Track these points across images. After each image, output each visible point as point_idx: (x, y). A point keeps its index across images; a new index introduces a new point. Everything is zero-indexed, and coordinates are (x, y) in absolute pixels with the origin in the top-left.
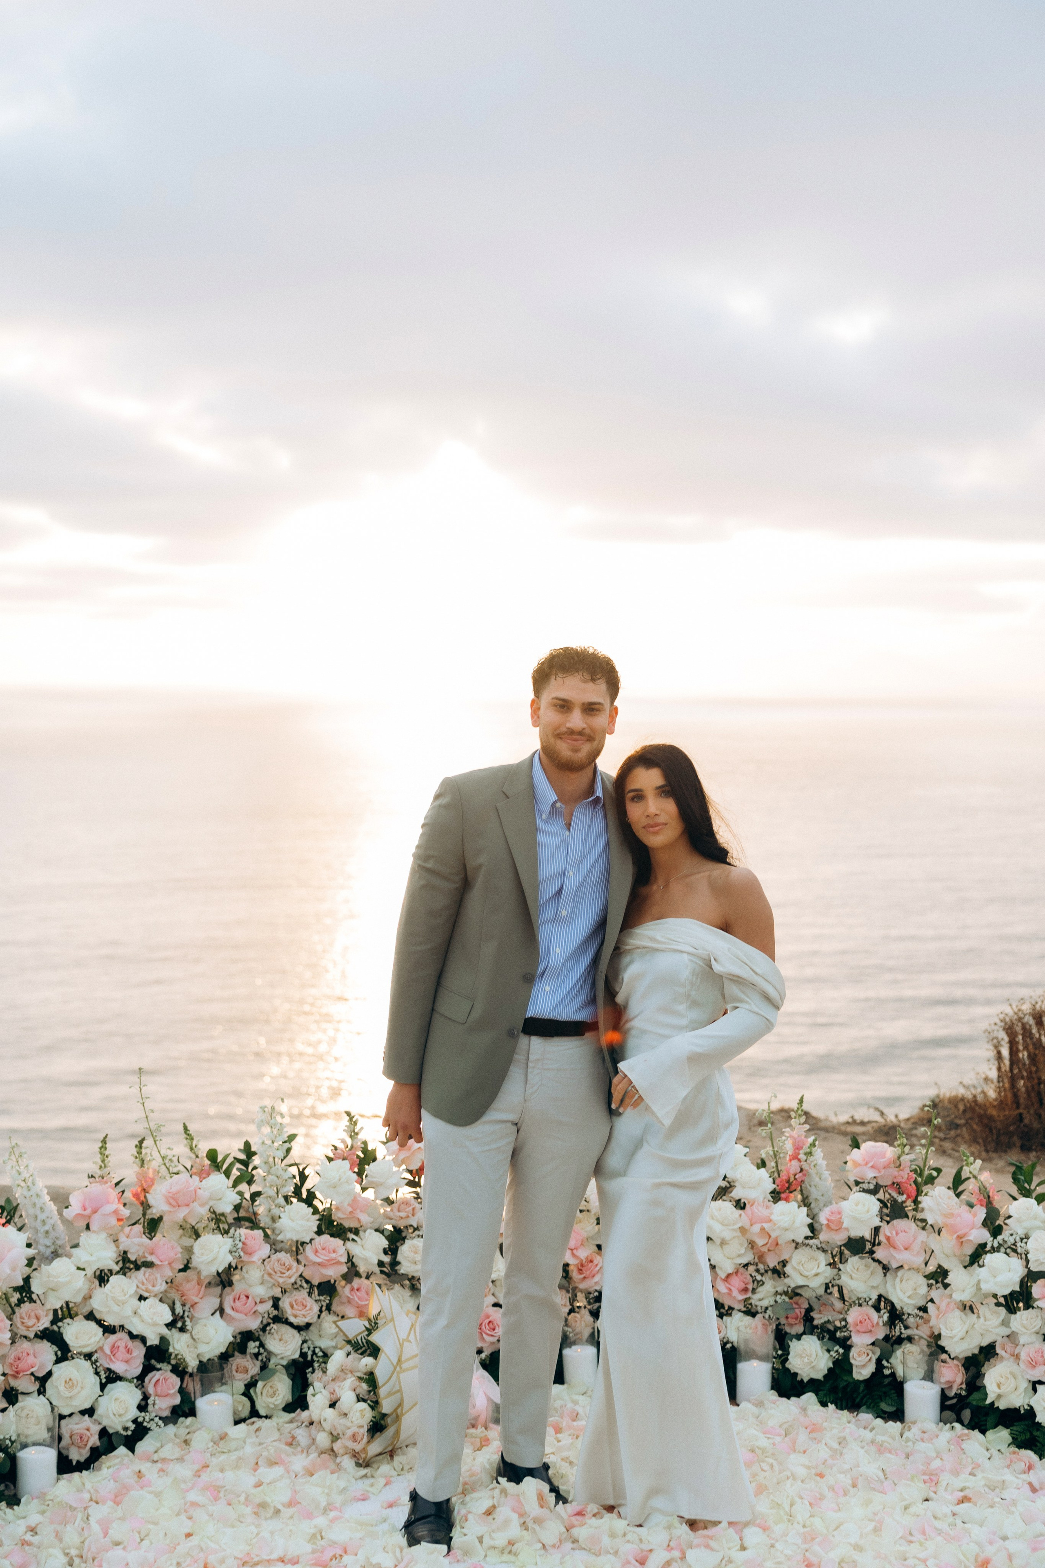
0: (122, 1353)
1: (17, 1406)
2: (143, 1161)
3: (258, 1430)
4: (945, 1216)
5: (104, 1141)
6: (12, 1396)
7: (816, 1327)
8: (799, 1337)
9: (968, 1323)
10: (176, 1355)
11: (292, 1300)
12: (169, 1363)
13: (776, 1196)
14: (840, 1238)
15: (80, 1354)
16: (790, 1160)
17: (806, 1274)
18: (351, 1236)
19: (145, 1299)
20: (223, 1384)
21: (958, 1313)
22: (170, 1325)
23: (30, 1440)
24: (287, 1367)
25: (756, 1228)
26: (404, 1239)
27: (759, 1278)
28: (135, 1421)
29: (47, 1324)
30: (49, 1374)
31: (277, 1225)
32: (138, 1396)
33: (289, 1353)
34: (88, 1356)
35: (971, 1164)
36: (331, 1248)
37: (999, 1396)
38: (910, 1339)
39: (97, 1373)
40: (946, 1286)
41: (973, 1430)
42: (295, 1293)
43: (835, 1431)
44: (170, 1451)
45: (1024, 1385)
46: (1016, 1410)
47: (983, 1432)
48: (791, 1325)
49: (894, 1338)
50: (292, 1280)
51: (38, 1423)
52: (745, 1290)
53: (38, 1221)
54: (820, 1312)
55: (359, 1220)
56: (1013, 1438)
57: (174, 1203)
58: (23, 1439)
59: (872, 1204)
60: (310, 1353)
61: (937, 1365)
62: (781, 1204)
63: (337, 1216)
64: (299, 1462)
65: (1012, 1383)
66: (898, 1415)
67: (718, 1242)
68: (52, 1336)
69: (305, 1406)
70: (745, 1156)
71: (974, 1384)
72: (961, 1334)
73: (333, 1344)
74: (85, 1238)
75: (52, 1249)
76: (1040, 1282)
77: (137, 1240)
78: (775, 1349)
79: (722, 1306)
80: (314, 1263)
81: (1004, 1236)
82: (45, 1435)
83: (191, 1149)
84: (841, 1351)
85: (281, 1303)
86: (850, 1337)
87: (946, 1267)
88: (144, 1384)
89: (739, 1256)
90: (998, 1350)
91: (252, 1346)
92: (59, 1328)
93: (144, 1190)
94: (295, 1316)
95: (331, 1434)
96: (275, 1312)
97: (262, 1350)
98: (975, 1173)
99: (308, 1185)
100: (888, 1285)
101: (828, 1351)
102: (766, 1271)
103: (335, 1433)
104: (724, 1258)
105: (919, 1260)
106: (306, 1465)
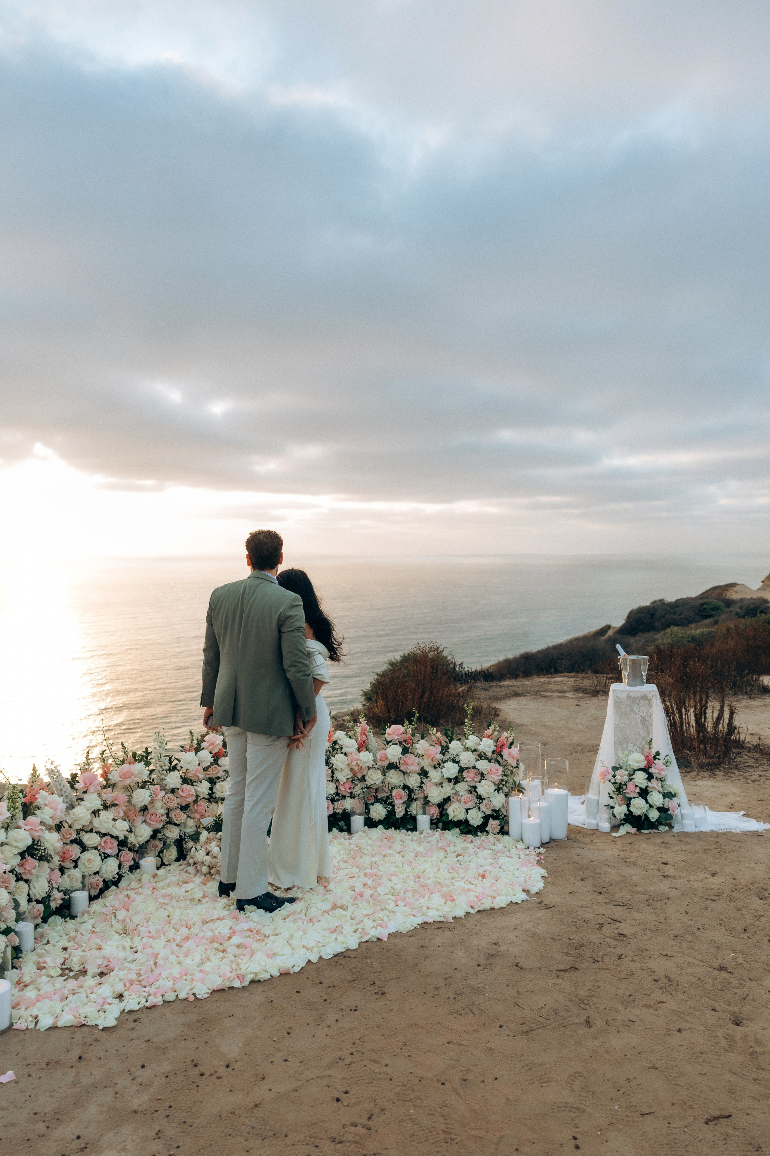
0: (109, 845)
1: (67, 874)
2: (104, 760)
3: (169, 870)
4: (425, 751)
5: (88, 753)
6: (62, 870)
7: (379, 799)
8: (373, 804)
9: (439, 790)
10: (131, 843)
11: (175, 813)
12: (127, 847)
13: (359, 750)
14: (386, 763)
15: (92, 847)
16: (361, 735)
17: (374, 779)
18: (194, 784)
19: (117, 820)
20: (147, 854)
21: (434, 787)
22: (127, 831)
23: (74, 889)
24: (174, 843)
25: (354, 763)
26: (215, 784)
27: (356, 783)
28: (118, 874)
29: (75, 836)
30: (79, 857)
31: (165, 782)
32: (117, 862)
33: (175, 836)
34: (96, 848)
35: (433, 730)
36: (189, 789)
37: (454, 816)
38: (416, 800)
39: (100, 855)
40: (427, 777)
41: (445, 830)
42: (176, 810)
43: (399, 838)
44: (134, 885)
45: (464, 810)
46: (461, 820)
47: (449, 830)
48: (369, 800)
49: (410, 800)
50: (176, 805)
51: (77, 881)
52: (350, 788)
53: (63, 792)
54: (380, 793)
55: (198, 777)
56: (461, 831)
57: (124, 777)
58: (71, 889)
59: (398, 749)
60: (183, 835)
61: (427, 808)
62: (361, 752)
63: (189, 775)
64: (198, 880)
65: (459, 810)
66: (414, 829)
67: (340, 770)
68: (78, 842)
69: (186, 855)
70: (345, 735)
71: (443, 813)
72: (437, 795)
73: (192, 830)
74: (86, 796)
75: (70, 803)
76: (465, 771)
77: (110, 795)
78: (364, 810)
79: (343, 796)
80: (182, 797)
81: (448, 756)
82: (81, 885)
83: (125, 752)
84: (391, 807)
85: (170, 816)
86: (394, 801)
87: (427, 770)
88: (119, 858)
89: (348, 775)
90: (452, 799)
91: (159, 836)
92: (79, 837)
93: (106, 772)
94: (177, 820)
95: (209, 866)
96: (168, 820)
97: (164, 837)
98: (435, 733)
99: (173, 764)
100: (407, 780)
101: (385, 808)
102: (357, 780)
103: (211, 866)
104: (342, 776)
105: (418, 769)
106: (201, 880)
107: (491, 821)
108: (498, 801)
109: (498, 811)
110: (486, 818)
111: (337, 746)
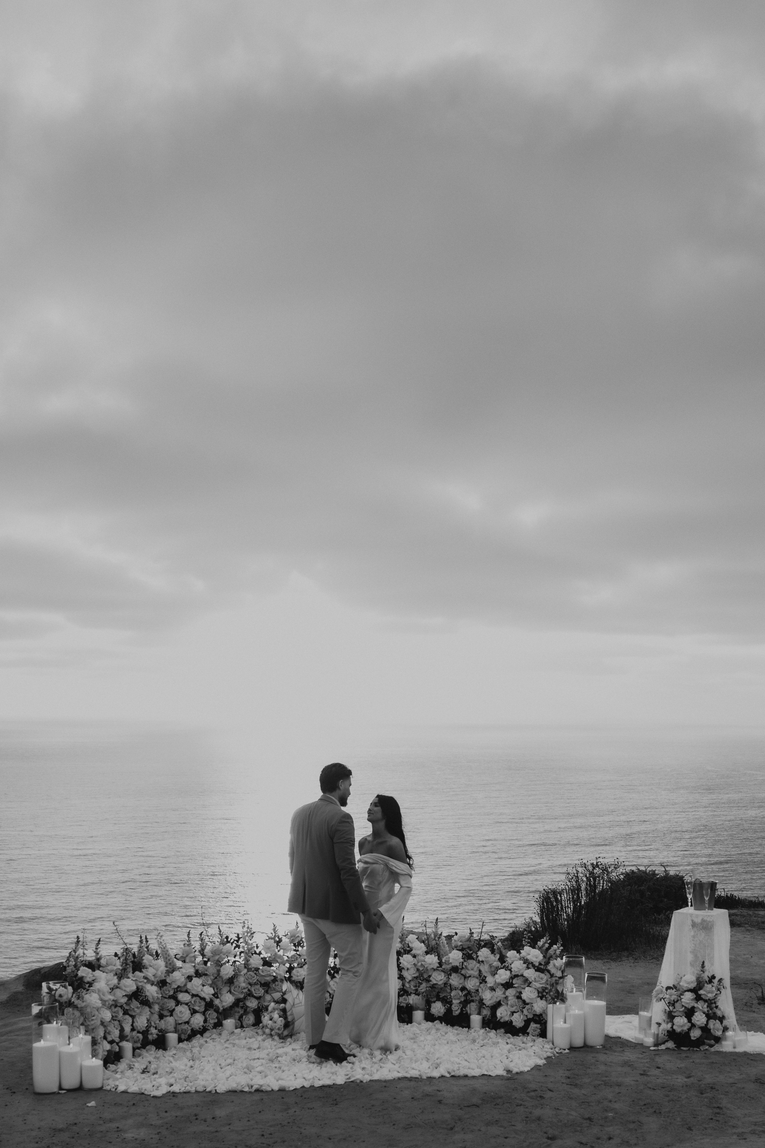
0: (198, 1004)
1: (164, 1019)
2: (202, 940)
3: (245, 1031)
4: (485, 958)
6: (160, 1015)
7: (441, 998)
8: (434, 1002)
9: (493, 994)
10: (216, 1006)
11: (255, 988)
12: (212, 1008)
13: (426, 953)
14: (450, 967)
15: (184, 1003)
17: (437, 979)
19: (205, 986)
20: (232, 1016)
21: (489, 991)
23: (169, 1031)
24: (253, 1012)
25: (420, 964)
27: (421, 982)
28: (203, 1026)
29: (172, 993)
30: (174, 1010)
31: (249, 963)
32: (204, 1018)
33: (254, 1007)
34: (187, 1004)
36: (268, 970)
37: (501, 1018)
38: (473, 1001)
39: (190, 1010)
40: (486, 982)
41: (492, 1029)
42: (256, 986)
44: (215, 1035)
45: (510, 1013)
46: (507, 1022)
47: (496, 1030)
48: (432, 998)
49: (468, 1001)
50: (256, 981)
51: (171, 1025)
52: (415, 986)
53: (168, 960)
54: (441, 993)
56: (505, 1031)
58: (166, 1030)
59: (459, 954)
60: (262, 1005)
61: (481, 1009)
62: (430, 955)
63: (270, 959)
64: (260, 1038)
65: (505, 1013)
66: (468, 1026)
67: (406, 969)
68: (174, 998)
69: (261, 1022)
70: (417, 938)
71: (493, 1015)
72: (489, 998)
73: (270, 1002)
74: (184, 965)
75: (172, 969)
76: (515, 978)
77: (201, 966)
78: (426, 1006)
79: (408, 992)
81: (505, 964)
82: (174, 1030)
83: (221, 935)
84: (449, 1006)
85: (251, 989)
86: (452, 1001)
87: (486, 975)
88: (206, 1014)
89: (414, 974)
90: (502, 1003)
91: (241, 1004)
92: (176, 994)
93: (203, 949)
94: (256, 994)
95: (270, 1029)
96: (249, 992)
97: (245, 1005)
99: (259, 949)
100: (466, 982)
101: (445, 1006)
102: (423, 980)
103: (272, 1029)
104: (408, 975)
105: (476, 973)
106: (262, 1038)
107: (533, 1025)
108: (539, 1006)
109: (541, 1015)
110: (527, 1022)
111: (408, 949)
